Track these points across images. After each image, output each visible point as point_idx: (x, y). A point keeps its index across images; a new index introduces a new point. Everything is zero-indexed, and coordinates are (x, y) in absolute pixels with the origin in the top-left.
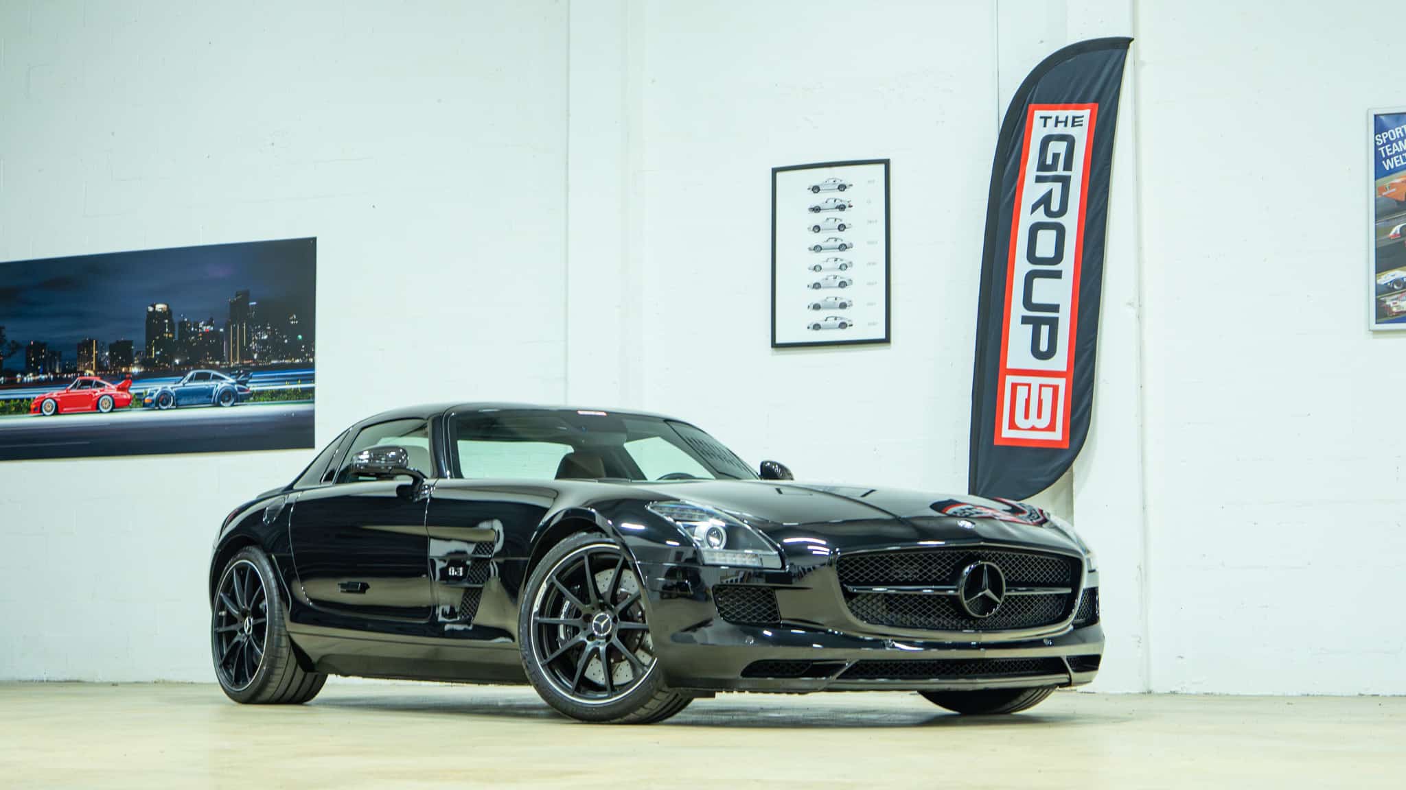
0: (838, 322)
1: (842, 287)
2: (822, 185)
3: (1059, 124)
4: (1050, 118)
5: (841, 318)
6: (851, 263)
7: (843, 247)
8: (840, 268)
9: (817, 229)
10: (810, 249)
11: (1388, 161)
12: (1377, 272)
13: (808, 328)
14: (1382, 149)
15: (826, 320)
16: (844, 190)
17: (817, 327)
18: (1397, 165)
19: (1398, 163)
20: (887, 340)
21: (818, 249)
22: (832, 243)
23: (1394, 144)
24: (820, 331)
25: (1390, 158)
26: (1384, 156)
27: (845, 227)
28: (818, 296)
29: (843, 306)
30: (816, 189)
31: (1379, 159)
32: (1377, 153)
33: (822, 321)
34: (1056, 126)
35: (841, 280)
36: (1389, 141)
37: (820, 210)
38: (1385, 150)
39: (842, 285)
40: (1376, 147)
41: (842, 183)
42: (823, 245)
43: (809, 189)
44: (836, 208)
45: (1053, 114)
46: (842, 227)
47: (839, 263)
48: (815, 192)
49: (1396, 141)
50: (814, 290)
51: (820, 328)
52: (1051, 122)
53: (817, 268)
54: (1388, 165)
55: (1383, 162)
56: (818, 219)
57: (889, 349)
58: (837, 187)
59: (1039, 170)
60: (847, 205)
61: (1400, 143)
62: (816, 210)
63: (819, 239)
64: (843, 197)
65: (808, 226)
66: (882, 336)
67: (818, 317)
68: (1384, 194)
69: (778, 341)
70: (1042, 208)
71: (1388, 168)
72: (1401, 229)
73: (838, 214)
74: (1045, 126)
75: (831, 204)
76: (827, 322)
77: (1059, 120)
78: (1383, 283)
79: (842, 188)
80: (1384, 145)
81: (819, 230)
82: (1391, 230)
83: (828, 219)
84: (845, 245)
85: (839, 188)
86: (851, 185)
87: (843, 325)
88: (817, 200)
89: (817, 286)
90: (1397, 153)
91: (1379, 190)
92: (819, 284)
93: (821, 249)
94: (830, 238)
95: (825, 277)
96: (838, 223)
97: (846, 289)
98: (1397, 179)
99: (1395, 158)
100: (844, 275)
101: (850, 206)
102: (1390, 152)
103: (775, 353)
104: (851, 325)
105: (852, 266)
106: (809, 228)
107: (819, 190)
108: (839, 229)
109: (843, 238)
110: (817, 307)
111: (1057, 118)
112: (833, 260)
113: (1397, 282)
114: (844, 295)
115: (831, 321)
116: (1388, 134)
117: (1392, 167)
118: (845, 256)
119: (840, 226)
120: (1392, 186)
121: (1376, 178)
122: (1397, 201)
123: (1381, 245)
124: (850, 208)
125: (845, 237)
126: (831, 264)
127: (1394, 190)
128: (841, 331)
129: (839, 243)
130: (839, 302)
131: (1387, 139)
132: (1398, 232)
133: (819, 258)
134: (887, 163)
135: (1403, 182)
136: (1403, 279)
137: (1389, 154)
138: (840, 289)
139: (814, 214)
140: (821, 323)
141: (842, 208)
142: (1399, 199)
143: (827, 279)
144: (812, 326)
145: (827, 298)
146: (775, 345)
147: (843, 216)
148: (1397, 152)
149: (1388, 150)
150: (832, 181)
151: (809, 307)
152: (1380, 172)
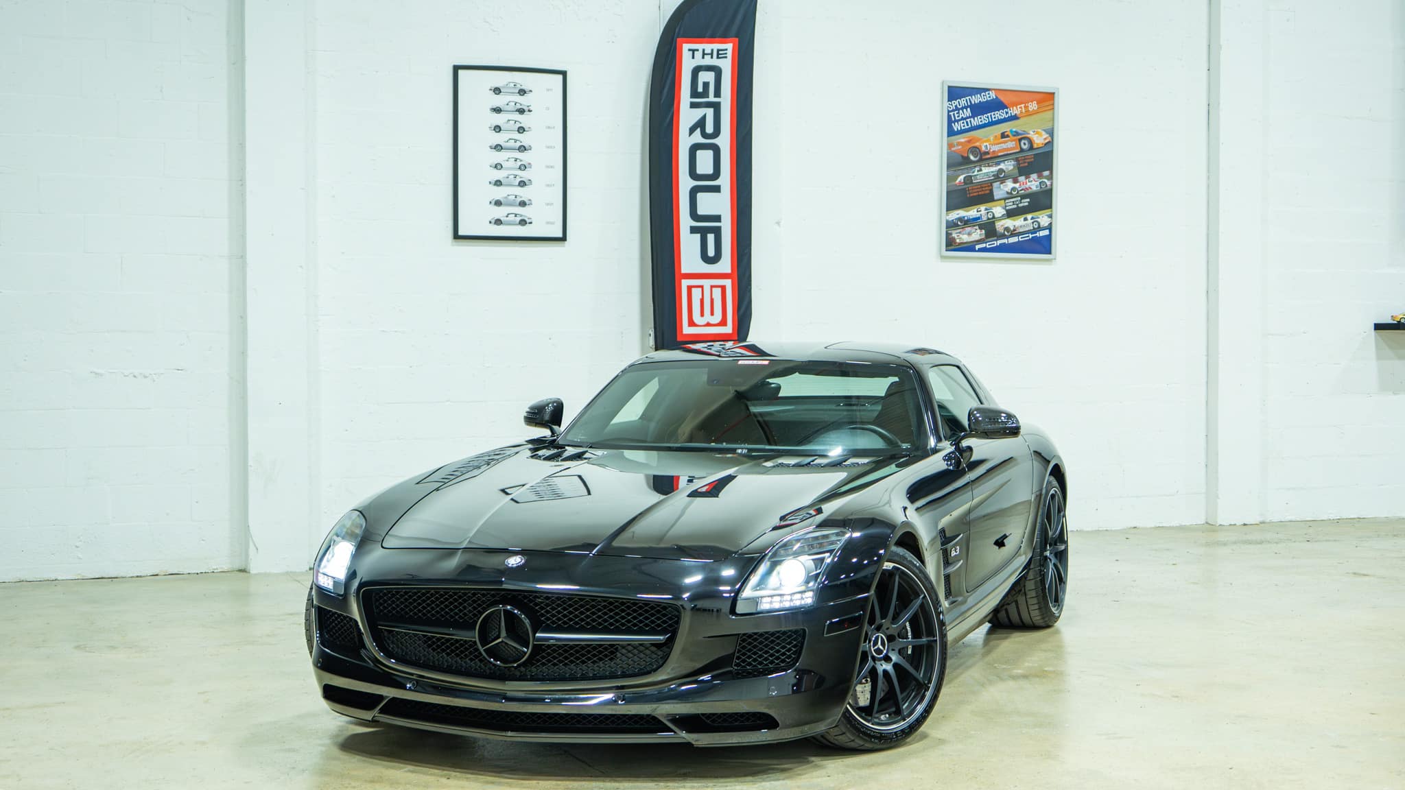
0: (518, 219)
1: (522, 186)
2: (504, 87)
3: (706, 56)
4: (698, 50)
5: (521, 216)
6: (529, 164)
7: (522, 148)
8: (520, 168)
9: (498, 129)
10: (491, 147)
11: (956, 123)
12: (947, 210)
13: (490, 222)
14: (952, 113)
15: (507, 216)
16: (523, 95)
17: (499, 222)
18: (963, 128)
19: (964, 126)
20: (564, 239)
21: (498, 148)
22: (511, 144)
23: (961, 111)
24: (501, 226)
25: (958, 121)
26: (953, 119)
27: (524, 131)
28: (500, 193)
29: (523, 204)
30: (497, 91)
31: (950, 122)
32: (949, 117)
33: (503, 217)
34: (703, 58)
35: (521, 179)
36: (957, 109)
37: (501, 111)
38: (954, 114)
39: (522, 184)
40: (949, 112)
41: (522, 87)
42: (503, 144)
43: (491, 90)
44: (517, 111)
45: (700, 47)
46: (521, 130)
47: (519, 163)
48: (496, 94)
49: (962, 109)
50: (496, 187)
51: (502, 223)
52: (698, 55)
53: (498, 166)
54: (956, 127)
55: (953, 124)
56: (499, 119)
57: (564, 246)
58: (517, 91)
59: (692, 96)
60: (526, 109)
61: (965, 110)
62: (497, 110)
63: (500, 138)
64: (523, 101)
65: (490, 126)
66: (560, 235)
67: (500, 212)
68: (953, 149)
69: (461, 233)
70: (698, 131)
71: (956, 130)
72: (965, 178)
73: (517, 116)
74: (693, 58)
75: (512, 106)
76: (508, 218)
77: (706, 52)
78: (950, 219)
79: (522, 92)
80: (953, 111)
81: (500, 130)
82: (957, 179)
83: (509, 120)
84: (524, 147)
85: (519, 93)
86: (531, 91)
87: (523, 222)
88: (499, 101)
89: (498, 183)
90: (963, 119)
91: (950, 146)
92: (500, 181)
93: (502, 149)
94: (510, 139)
95: (506, 175)
96: (518, 125)
97: (525, 188)
98: (962, 139)
99: (961, 122)
100: (524, 175)
101: (530, 111)
102: (958, 117)
103: (454, 243)
104: (531, 223)
105: (531, 167)
106: (490, 128)
107: (500, 92)
108: (518, 131)
109: (521, 140)
110: (498, 203)
111: (704, 50)
112: (514, 159)
113: (960, 219)
114: (523, 193)
115: (512, 217)
116: (957, 102)
117: (959, 129)
118: (525, 157)
119: (519, 128)
120: (959, 144)
121: (948, 136)
122: (962, 157)
123: (949, 190)
124: (528, 113)
125: (524, 139)
126: (511, 163)
127: (960, 147)
128: (520, 227)
129: (518, 144)
130: (519, 200)
131: (956, 106)
132: (962, 181)
133: (500, 157)
134: (564, 74)
135: (966, 142)
136: (964, 217)
137: (957, 118)
138: (520, 188)
139: (495, 115)
140: (502, 219)
141: (521, 111)
142: (963, 154)
143: (508, 177)
144: (493, 221)
145: (508, 195)
146: (456, 236)
147: (524, 120)
148: (962, 117)
149: (956, 115)
150: (512, 85)
151: (490, 203)
152: (951, 133)
